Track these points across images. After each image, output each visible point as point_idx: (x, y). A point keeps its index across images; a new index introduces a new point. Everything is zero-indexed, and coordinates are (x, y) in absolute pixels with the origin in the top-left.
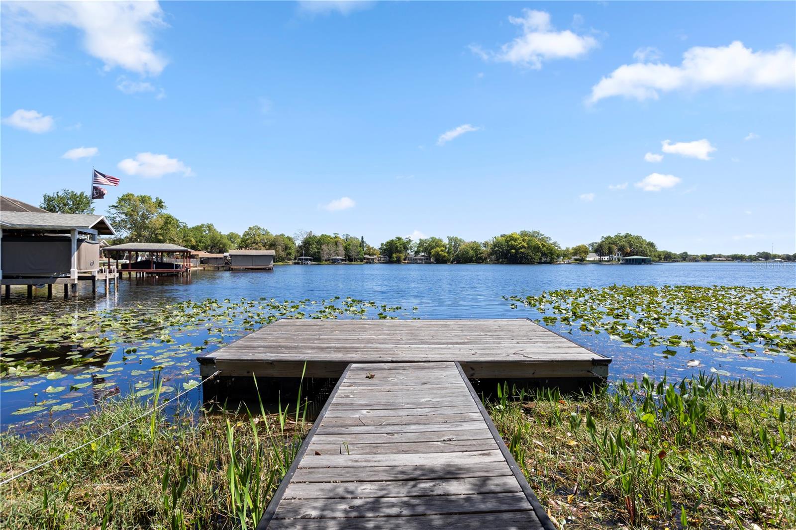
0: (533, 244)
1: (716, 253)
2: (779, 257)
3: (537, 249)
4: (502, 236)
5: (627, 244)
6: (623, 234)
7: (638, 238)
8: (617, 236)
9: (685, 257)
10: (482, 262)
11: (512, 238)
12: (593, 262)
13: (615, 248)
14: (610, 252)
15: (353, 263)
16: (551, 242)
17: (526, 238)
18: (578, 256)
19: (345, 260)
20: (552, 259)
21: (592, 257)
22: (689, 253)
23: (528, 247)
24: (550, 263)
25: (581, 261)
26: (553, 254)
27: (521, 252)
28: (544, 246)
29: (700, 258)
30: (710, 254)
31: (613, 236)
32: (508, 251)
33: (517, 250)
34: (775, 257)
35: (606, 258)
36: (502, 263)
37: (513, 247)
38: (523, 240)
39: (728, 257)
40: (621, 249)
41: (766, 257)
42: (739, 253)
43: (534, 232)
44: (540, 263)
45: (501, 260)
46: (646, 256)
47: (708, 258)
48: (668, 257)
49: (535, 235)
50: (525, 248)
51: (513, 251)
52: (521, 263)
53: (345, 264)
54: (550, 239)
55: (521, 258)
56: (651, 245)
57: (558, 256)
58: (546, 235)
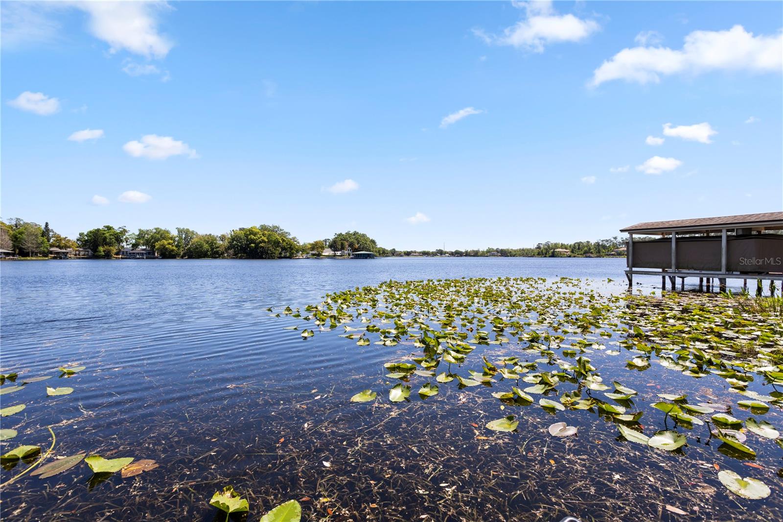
0: (274, 239)
1: (413, 250)
2: (448, 253)
3: (277, 243)
4: (241, 229)
5: (356, 242)
6: (352, 232)
7: (364, 235)
8: (348, 234)
9: (394, 253)
10: (219, 257)
11: (251, 232)
12: (328, 257)
13: (346, 244)
14: (343, 248)
15: (29, 258)
16: (291, 237)
17: (266, 232)
18: (315, 251)
19: (13, 255)
20: (292, 254)
21: (327, 252)
22: (396, 250)
23: (268, 242)
24: (290, 258)
25: (318, 256)
26: (292, 249)
27: (262, 247)
28: (284, 241)
29: (403, 254)
30: (409, 250)
31: (344, 233)
32: (248, 245)
33: (257, 245)
34: (446, 253)
35: (339, 253)
36: (241, 258)
37: (253, 241)
38: (263, 235)
39: (420, 253)
40: (351, 245)
41: (441, 253)
42: (426, 250)
43: (274, 227)
44: (280, 258)
45: (239, 255)
46: (370, 252)
47: (408, 254)
48: (384, 253)
49: (275, 229)
50: (265, 242)
51: (253, 245)
52: (262, 258)
53: (13, 260)
54: (289, 234)
55: (262, 252)
56: (373, 242)
57: (297, 251)
58: (286, 230)
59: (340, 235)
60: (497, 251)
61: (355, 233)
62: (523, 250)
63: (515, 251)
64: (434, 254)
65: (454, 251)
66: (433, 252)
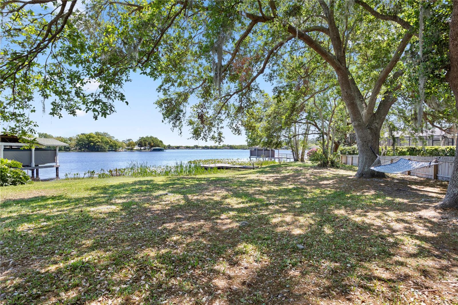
0: (105, 140)
3: (107, 143)
4: (82, 134)
5: (152, 142)
6: (149, 136)
7: (156, 138)
8: (147, 137)
9: (169, 147)
10: (70, 150)
11: (90, 136)
12: (137, 150)
13: (147, 143)
14: (145, 145)
16: (114, 139)
17: (100, 136)
18: (130, 146)
20: (116, 149)
21: (136, 148)
23: (102, 142)
24: (115, 151)
25: (132, 150)
26: (116, 146)
27: (98, 145)
28: (111, 141)
29: (175, 148)
30: (178, 145)
31: (144, 137)
32: (89, 144)
33: (95, 144)
34: (199, 147)
35: (142, 148)
36: (84, 151)
37: (91, 142)
38: (98, 138)
39: (184, 147)
40: (150, 144)
41: (197, 147)
42: (188, 145)
43: (104, 133)
44: (109, 151)
45: (83, 149)
46: (159, 147)
47: (178, 148)
49: (105, 134)
50: (100, 142)
51: (92, 144)
52: (98, 151)
54: (114, 137)
55: (98, 148)
56: (161, 142)
57: (119, 147)
58: (111, 135)
59: (143, 138)
60: (228, 146)
61: (151, 137)
62: (241, 146)
63: (237, 146)
64: (193, 148)
65: (204, 146)
66: (192, 147)
